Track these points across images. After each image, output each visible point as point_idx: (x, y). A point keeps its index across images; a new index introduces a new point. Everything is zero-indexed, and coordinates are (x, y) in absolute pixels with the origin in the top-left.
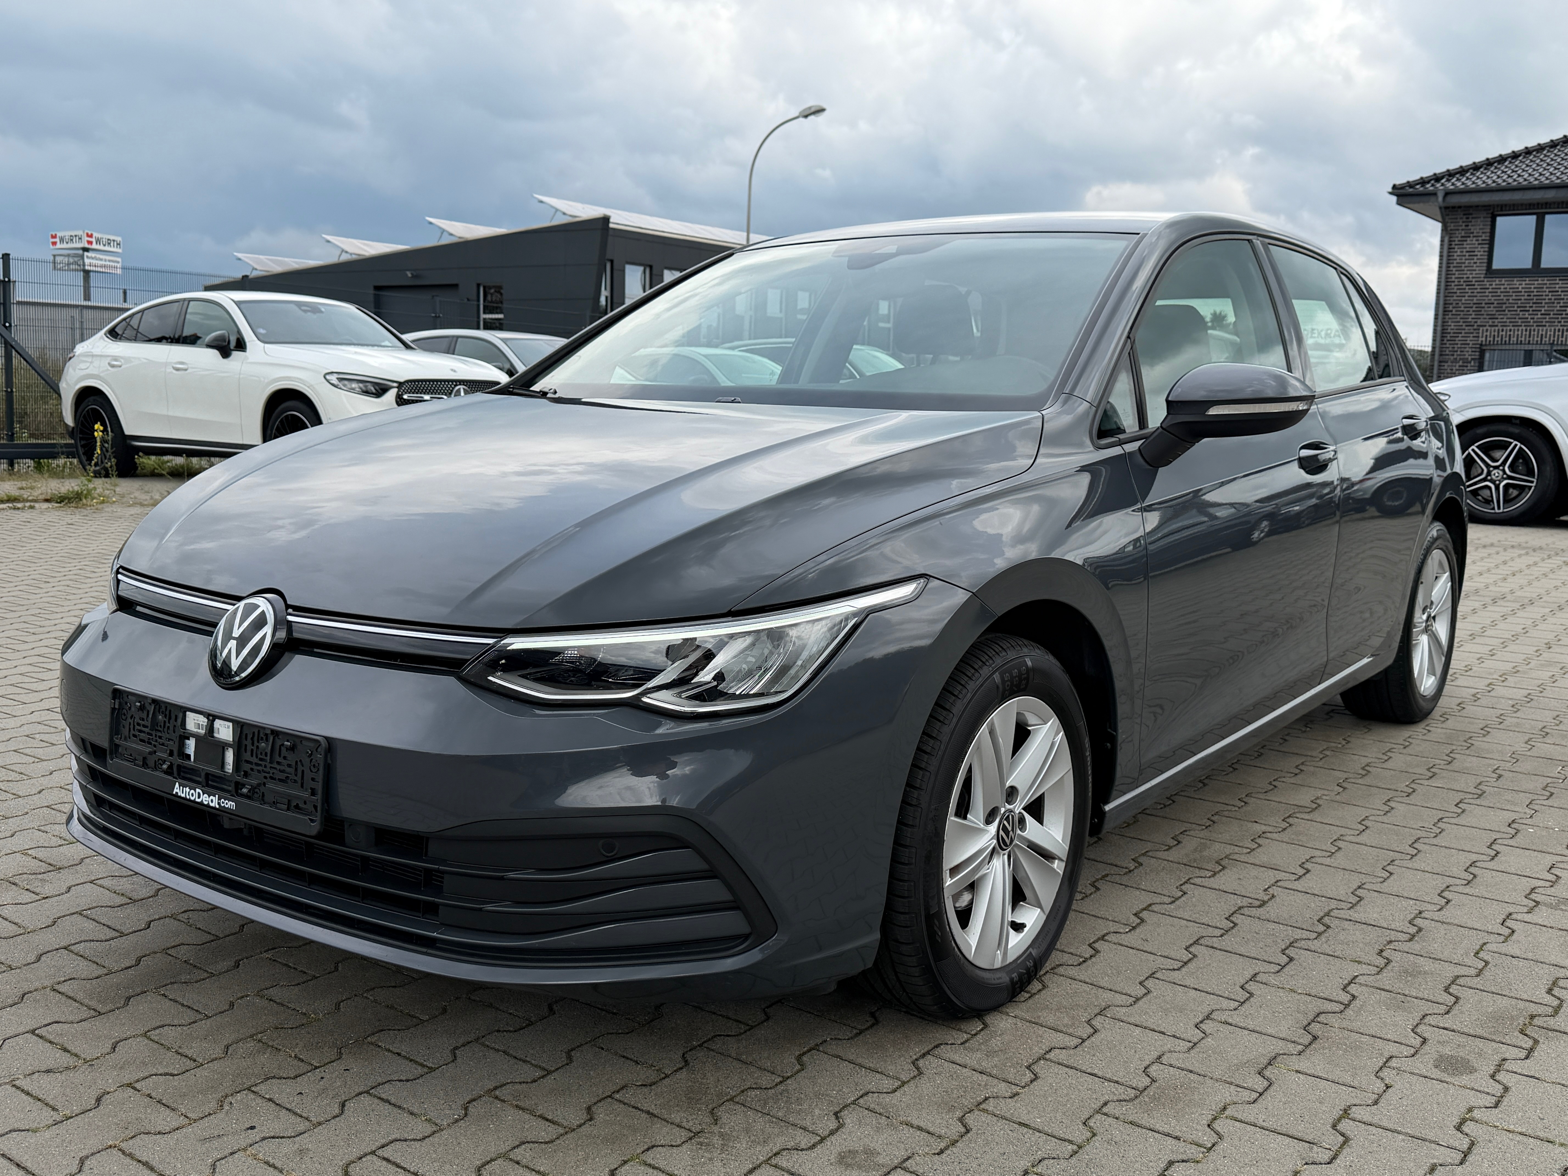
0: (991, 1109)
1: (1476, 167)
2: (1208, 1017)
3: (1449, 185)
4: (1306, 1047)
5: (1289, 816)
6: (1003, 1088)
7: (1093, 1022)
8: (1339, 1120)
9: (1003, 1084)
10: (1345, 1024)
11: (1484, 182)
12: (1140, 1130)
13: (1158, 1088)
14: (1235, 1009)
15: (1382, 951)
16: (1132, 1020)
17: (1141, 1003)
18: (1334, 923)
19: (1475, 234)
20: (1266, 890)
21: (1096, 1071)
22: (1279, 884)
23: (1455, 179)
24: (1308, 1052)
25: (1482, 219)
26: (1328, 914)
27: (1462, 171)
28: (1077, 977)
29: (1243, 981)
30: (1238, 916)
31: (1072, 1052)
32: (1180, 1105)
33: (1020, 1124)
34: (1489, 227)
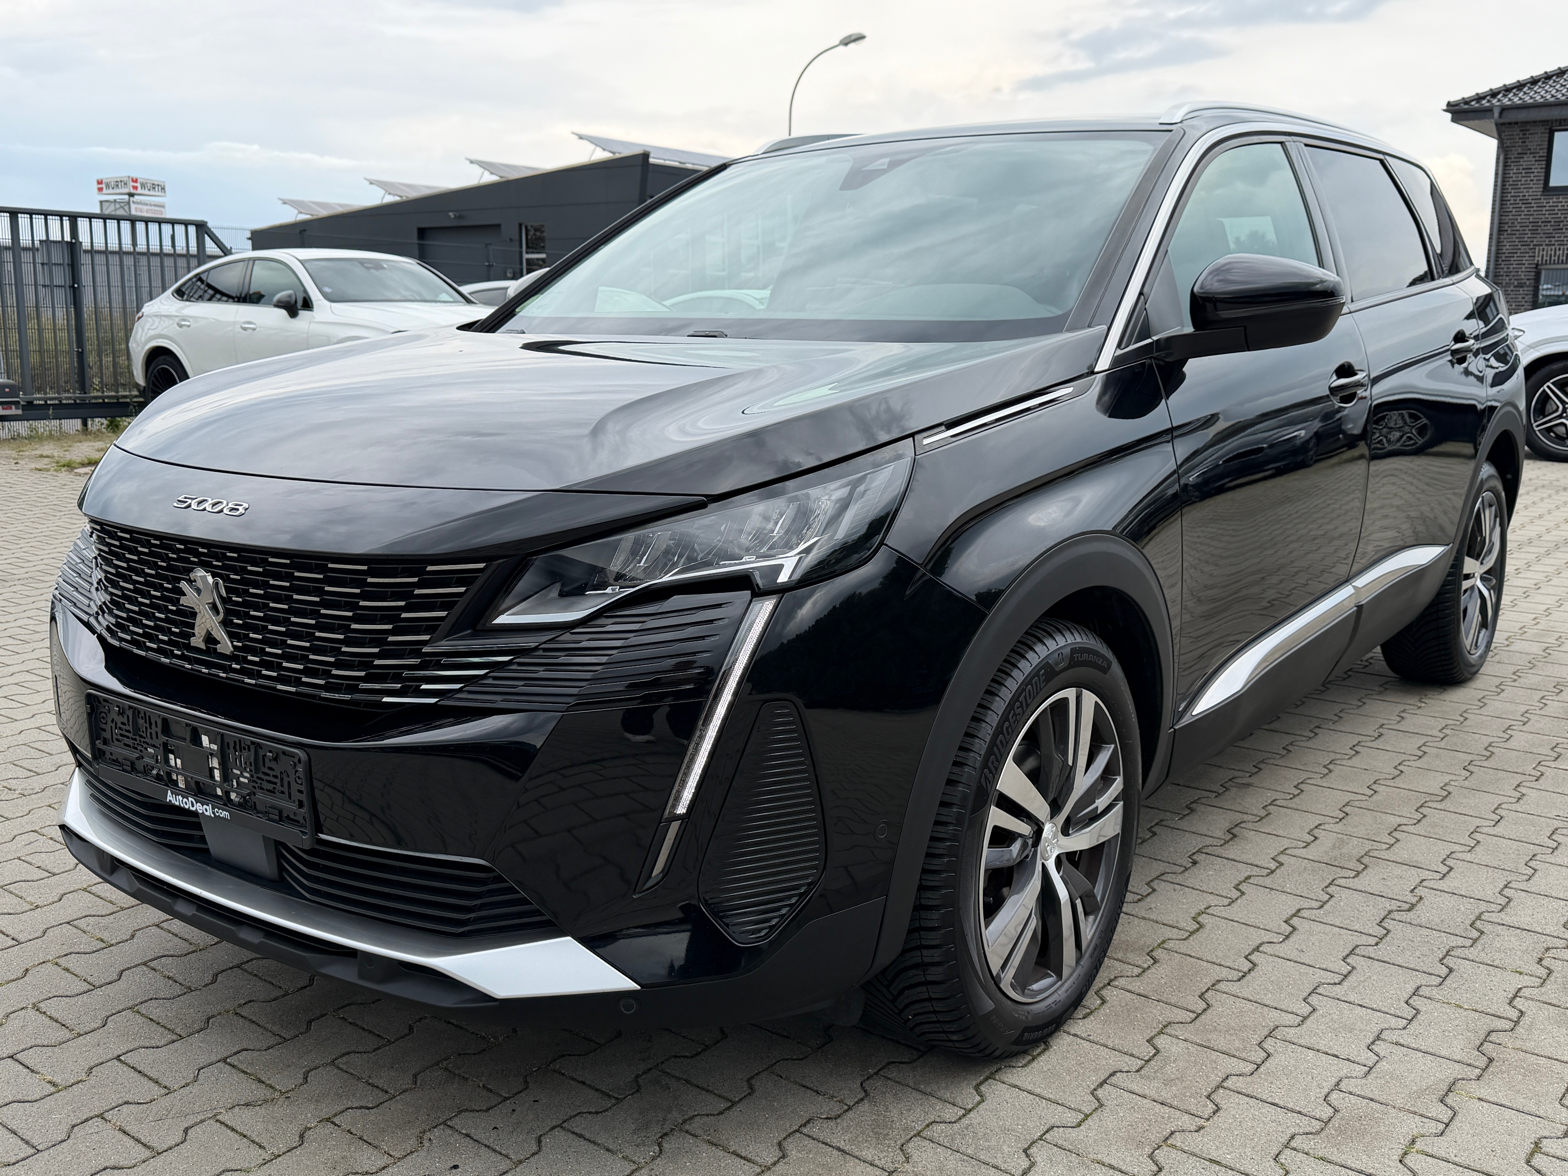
0: (1178, 1144)
1: (1534, 81)
2: (1378, 1038)
3: (1506, 101)
4: (1484, 1070)
5: (1421, 806)
6: (1186, 1121)
7: (1265, 1045)
8: (1532, 1154)
9: (1186, 1116)
10: (1518, 1044)
11: (1542, 97)
12: (1332, 1166)
13: (1342, 1119)
14: (1404, 1028)
15: (1541, 960)
16: (1302, 1042)
17: (1308, 1022)
18: (1487, 928)
19: (1532, 151)
20: (1412, 891)
21: (1276, 1101)
22: (1424, 884)
23: (1512, 94)
24: (1486, 1075)
25: (1540, 135)
26: (1479, 918)
27: (1520, 86)
28: (1239, 994)
29: (1406, 996)
30: (1389, 921)
31: (1249, 1079)
32: (1368, 1139)
33: (1211, 1161)
34: (1546, 143)
